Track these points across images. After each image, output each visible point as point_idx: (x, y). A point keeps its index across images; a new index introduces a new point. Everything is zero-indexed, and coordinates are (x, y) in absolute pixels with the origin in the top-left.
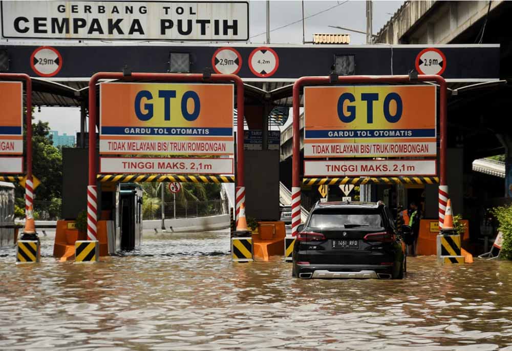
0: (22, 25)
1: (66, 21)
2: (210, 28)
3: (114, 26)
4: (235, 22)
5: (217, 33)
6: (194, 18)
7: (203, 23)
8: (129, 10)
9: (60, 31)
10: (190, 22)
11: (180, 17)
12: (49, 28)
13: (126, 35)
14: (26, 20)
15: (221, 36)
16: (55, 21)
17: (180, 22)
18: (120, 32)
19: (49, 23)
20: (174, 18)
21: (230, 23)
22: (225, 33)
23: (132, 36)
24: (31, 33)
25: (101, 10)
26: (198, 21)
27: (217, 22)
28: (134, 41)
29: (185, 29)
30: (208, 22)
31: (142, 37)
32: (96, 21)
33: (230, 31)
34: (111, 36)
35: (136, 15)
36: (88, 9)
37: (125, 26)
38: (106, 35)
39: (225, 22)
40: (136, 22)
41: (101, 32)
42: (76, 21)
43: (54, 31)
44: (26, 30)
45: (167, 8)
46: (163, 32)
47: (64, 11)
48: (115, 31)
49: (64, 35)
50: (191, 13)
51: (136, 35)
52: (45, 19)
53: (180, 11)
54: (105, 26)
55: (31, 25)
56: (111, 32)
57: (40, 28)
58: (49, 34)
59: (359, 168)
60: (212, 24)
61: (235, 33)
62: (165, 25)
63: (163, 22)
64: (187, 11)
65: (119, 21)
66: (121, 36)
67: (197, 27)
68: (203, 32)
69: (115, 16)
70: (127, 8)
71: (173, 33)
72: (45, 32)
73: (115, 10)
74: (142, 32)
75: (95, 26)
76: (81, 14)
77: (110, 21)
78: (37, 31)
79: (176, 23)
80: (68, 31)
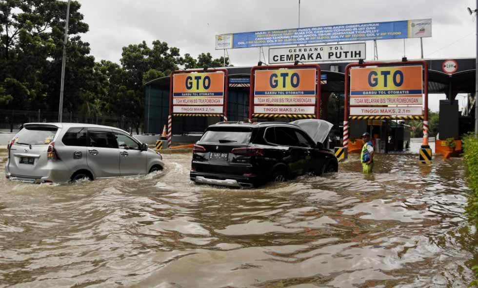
0: (276, 58)
1: (292, 55)
2: (349, 55)
3: (310, 56)
4: (360, 52)
5: (352, 56)
6: (342, 51)
7: (346, 53)
8: (316, 49)
9: (290, 60)
10: (340, 53)
11: (336, 51)
12: (285, 59)
13: (315, 60)
14: (277, 56)
15: (354, 58)
16: (288, 56)
17: (336, 53)
18: (312, 59)
19: (285, 57)
20: (334, 51)
21: (358, 52)
22: (355, 56)
23: (317, 60)
24: (279, 61)
25: (305, 50)
26: (344, 52)
27: (352, 52)
28: (318, 62)
29: (338, 56)
30: (348, 52)
31: (321, 60)
32: (303, 55)
33: (358, 56)
34: (309, 61)
35: (319, 51)
36: (300, 50)
37: (314, 56)
38: (307, 60)
39: (355, 52)
40: (319, 54)
41: (305, 59)
42: (295, 55)
43: (287, 60)
44: (277, 60)
45: (331, 48)
46: (329, 58)
47: (291, 51)
48: (310, 58)
49: (291, 61)
50: (341, 49)
51: (319, 59)
52: (284, 55)
53: (336, 48)
54: (306, 57)
55: (279, 58)
56: (309, 59)
57: (283, 59)
58: (286, 61)
59: (379, 111)
60: (350, 54)
61: (360, 56)
62: (330, 55)
63: (329, 53)
64: (339, 48)
65: (312, 54)
66: (313, 60)
67: (343, 55)
68: (346, 57)
69: (310, 53)
70: (315, 49)
71: (333, 58)
72: (284, 60)
73: (311, 50)
74: (321, 58)
75: (303, 57)
76: (297, 53)
77: (308, 54)
78: (281, 60)
79: (335, 54)
80: (292, 60)
